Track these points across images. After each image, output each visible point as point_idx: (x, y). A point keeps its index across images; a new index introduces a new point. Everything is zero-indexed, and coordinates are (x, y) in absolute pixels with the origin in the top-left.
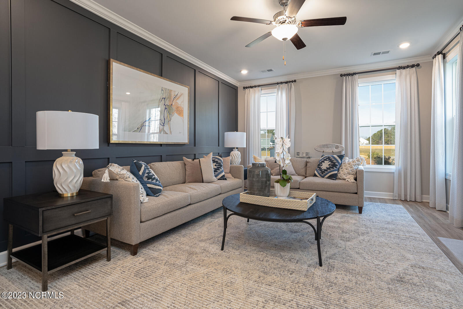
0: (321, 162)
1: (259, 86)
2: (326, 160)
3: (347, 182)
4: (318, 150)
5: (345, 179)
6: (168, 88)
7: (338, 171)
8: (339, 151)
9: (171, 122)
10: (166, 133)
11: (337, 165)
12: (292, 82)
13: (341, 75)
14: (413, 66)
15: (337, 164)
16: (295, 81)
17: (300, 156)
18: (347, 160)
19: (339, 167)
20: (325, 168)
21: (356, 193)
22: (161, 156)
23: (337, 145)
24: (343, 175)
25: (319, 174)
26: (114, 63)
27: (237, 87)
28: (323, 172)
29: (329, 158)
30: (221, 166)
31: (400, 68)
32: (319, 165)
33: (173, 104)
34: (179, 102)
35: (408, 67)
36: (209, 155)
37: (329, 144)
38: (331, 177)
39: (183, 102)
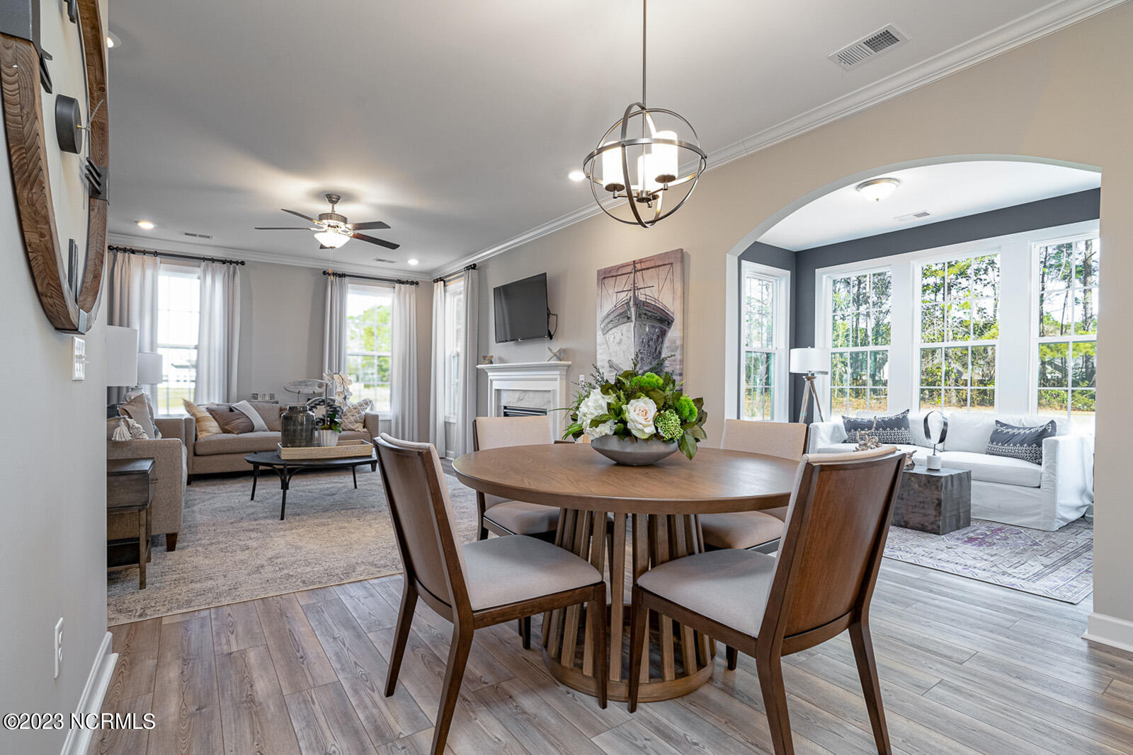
1: (156, 254)
4: (291, 390)
5: (352, 430)
8: (323, 391)
12: (237, 263)
13: (324, 273)
14: (412, 283)
16: (243, 263)
17: (260, 400)
24: (348, 423)
31: (400, 282)
35: (407, 282)
37: (310, 381)
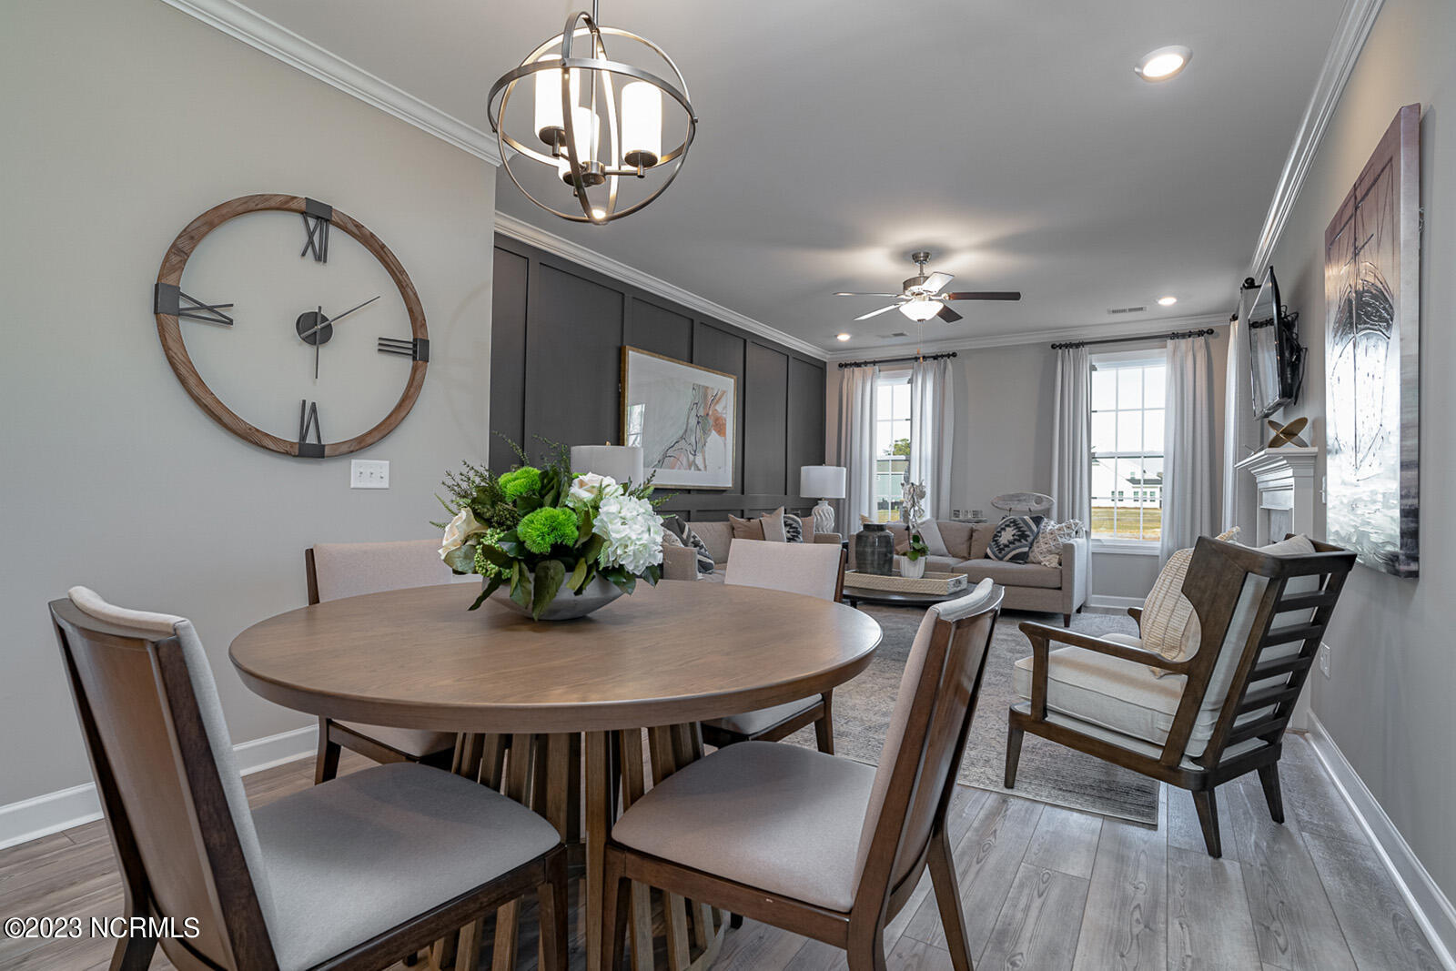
0: (999, 530)
1: (874, 363)
2: (1008, 526)
3: (1045, 568)
4: (1000, 506)
5: (1040, 563)
6: (702, 384)
7: (1030, 548)
8: (1043, 508)
9: (706, 449)
10: (700, 470)
11: (1029, 536)
12: (948, 356)
13: (1054, 347)
14: (1200, 333)
15: (1027, 533)
16: (954, 355)
17: (961, 517)
18: (1051, 525)
19: (1033, 540)
20: (1006, 542)
21: (1060, 589)
22: (689, 512)
23: (1040, 497)
24: (1038, 554)
25: (994, 553)
26: (630, 352)
27: (825, 363)
28: (1001, 550)
29: (1014, 522)
30: (798, 533)
31: (1174, 336)
32: (995, 538)
33: (710, 413)
34: (719, 408)
35: (1190, 334)
36: (777, 511)
37: (1024, 495)
38: (1014, 559)
39: (725, 407)
